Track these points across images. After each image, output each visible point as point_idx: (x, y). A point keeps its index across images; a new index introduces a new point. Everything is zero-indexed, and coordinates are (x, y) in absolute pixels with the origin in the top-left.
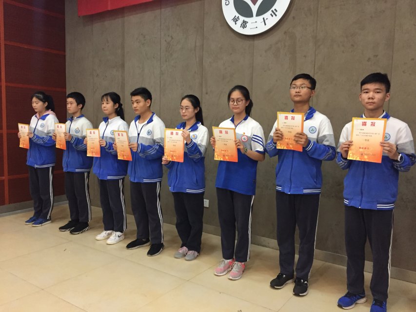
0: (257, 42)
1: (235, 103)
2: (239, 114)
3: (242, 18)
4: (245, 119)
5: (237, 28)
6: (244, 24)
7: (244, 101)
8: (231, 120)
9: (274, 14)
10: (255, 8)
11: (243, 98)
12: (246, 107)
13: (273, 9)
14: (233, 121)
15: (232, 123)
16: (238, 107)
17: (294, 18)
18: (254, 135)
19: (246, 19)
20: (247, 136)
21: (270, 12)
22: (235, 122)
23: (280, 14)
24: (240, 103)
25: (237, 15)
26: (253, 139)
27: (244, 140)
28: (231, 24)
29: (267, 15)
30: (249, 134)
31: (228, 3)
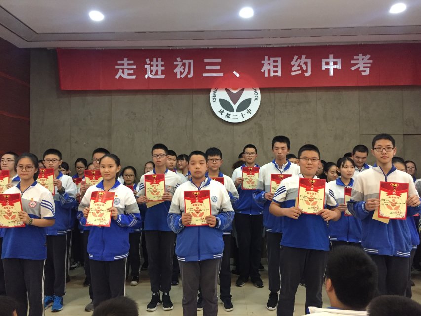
0: (236, 127)
1: (24, 170)
2: (26, 180)
3: (226, 112)
4: (33, 185)
5: (223, 117)
6: (228, 116)
7: (33, 169)
8: (17, 186)
9: (249, 111)
10: (235, 107)
11: (33, 166)
12: (35, 174)
13: (248, 109)
14: (19, 186)
15: (18, 188)
16: (26, 173)
17: (260, 116)
18: (43, 201)
19: (229, 112)
20: (35, 202)
21: (246, 110)
22: (21, 188)
23: (253, 112)
24: (29, 170)
25: (222, 109)
26: (42, 204)
27: (32, 206)
28: (219, 114)
29: (245, 112)
30: (37, 200)
31: (214, 100)
